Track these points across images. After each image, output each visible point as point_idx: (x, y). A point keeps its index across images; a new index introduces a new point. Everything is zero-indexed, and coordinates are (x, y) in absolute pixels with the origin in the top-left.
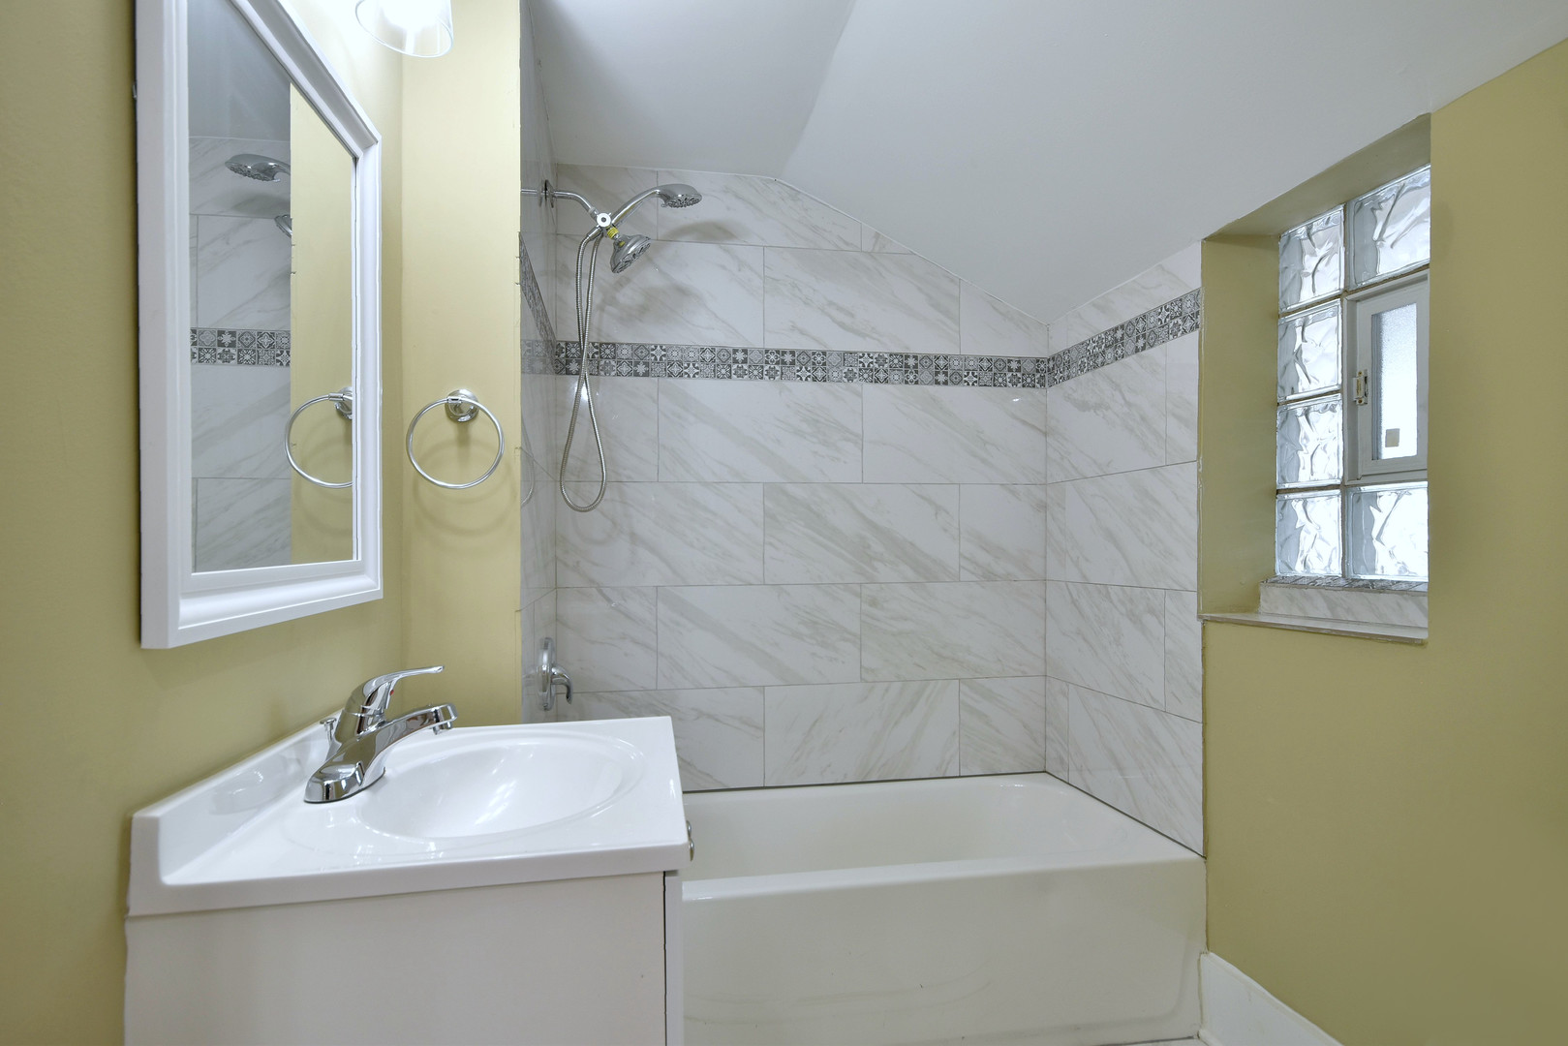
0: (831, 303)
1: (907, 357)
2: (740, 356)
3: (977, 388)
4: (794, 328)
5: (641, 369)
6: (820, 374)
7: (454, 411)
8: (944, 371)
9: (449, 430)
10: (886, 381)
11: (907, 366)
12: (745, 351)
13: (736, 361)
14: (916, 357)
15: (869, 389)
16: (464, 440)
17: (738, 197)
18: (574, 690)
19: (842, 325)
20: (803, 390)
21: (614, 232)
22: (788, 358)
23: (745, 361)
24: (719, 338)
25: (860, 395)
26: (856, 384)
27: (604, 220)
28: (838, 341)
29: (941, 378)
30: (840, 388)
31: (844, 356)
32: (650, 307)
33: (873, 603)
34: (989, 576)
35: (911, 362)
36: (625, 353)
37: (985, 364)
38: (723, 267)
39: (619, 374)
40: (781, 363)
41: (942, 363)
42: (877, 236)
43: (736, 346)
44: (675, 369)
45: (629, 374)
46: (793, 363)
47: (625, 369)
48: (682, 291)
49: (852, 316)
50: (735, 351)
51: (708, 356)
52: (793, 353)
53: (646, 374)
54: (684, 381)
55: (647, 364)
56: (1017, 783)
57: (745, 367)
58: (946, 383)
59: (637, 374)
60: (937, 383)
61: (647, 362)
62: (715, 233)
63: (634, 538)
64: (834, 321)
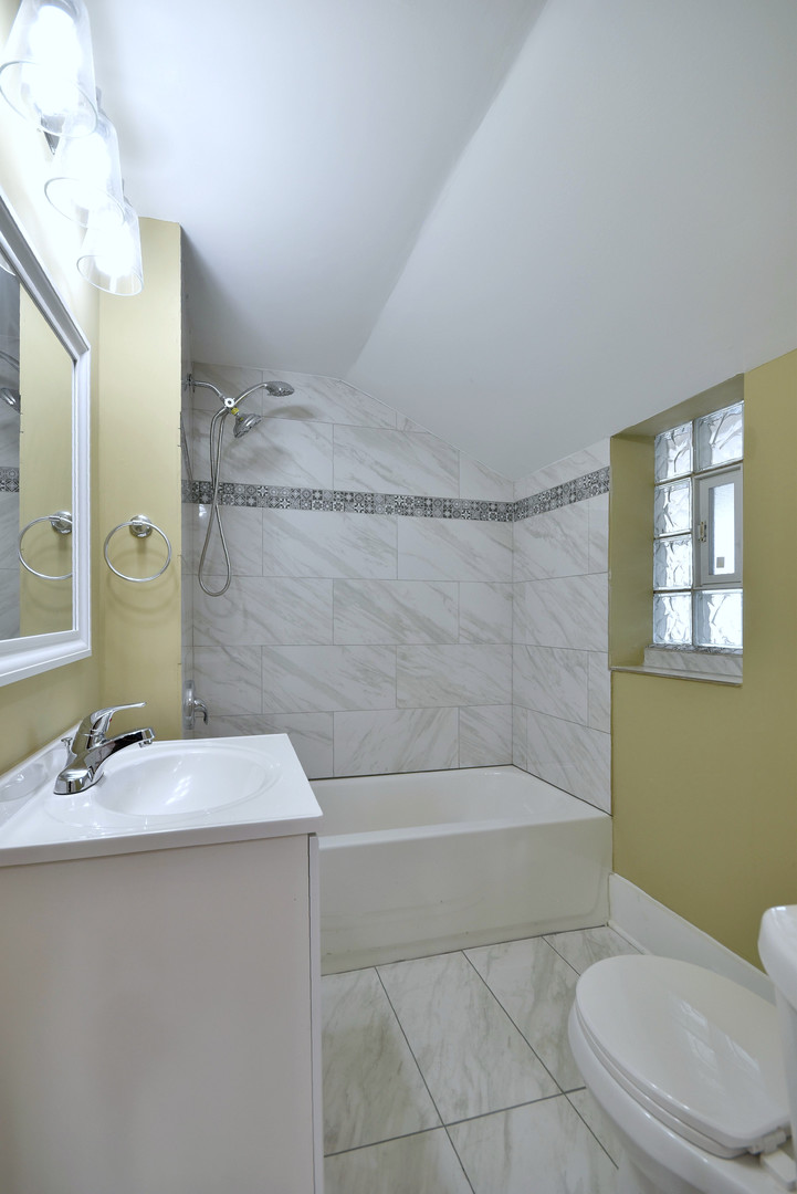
0: (377, 463)
1: (426, 499)
2: (317, 495)
3: (470, 521)
4: (353, 478)
5: (251, 501)
6: (370, 509)
7: (136, 530)
8: (449, 509)
9: (132, 542)
10: (412, 514)
11: (426, 505)
12: (321, 492)
13: (315, 498)
14: (431, 500)
15: (401, 518)
16: (142, 550)
17: (316, 390)
18: (209, 715)
19: (384, 477)
20: (358, 519)
21: (236, 411)
22: (349, 497)
23: (320, 498)
24: (304, 483)
25: (395, 522)
26: (393, 516)
27: (229, 402)
28: (382, 488)
29: (447, 514)
30: (383, 518)
31: (386, 497)
32: (259, 459)
33: (404, 657)
34: (477, 641)
35: (428, 503)
36: (240, 490)
37: (475, 506)
38: (306, 436)
39: (236, 504)
40: (345, 501)
41: (448, 504)
42: (407, 420)
43: (315, 488)
44: (274, 502)
45: (243, 504)
46: (352, 501)
47: (240, 501)
48: (279, 451)
49: (391, 472)
50: (314, 492)
51: (296, 494)
52: (352, 494)
53: (255, 505)
54: (280, 510)
55: (255, 498)
56: (496, 772)
57: (321, 502)
58: (450, 517)
59: (248, 505)
60: (445, 516)
61: (255, 497)
62: (301, 413)
63: (246, 613)
64: (378, 473)
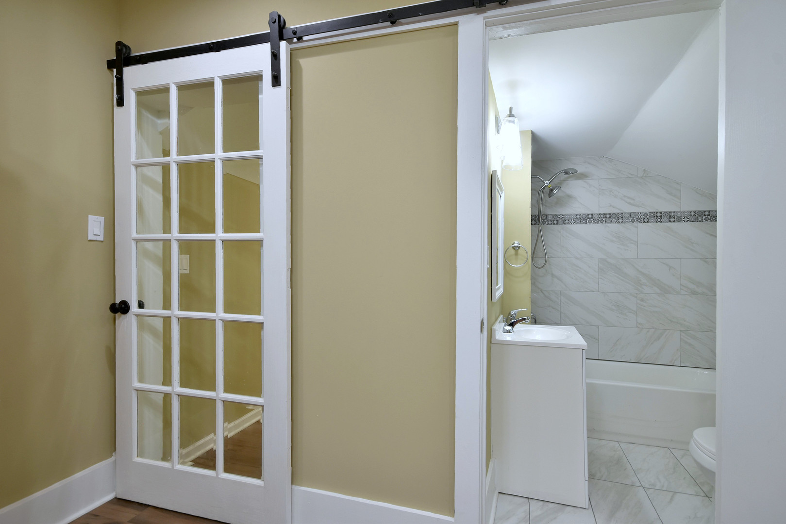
0: (625, 196)
1: (657, 213)
2: (590, 216)
3: (689, 223)
4: (610, 206)
5: (555, 222)
6: (621, 221)
8: (673, 217)
9: (513, 252)
10: (648, 222)
11: (657, 216)
12: (592, 215)
13: (588, 218)
14: (661, 213)
15: (641, 225)
16: (516, 254)
17: (589, 163)
18: (537, 321)
19: (630, 203)
20: (614, 227)
21: (549, 186)
22: (608, 216)
23: (592, 218)
24: (583, 211)
25: (637, 227)
26: (635, 224)
27: (546, 183)
28: (627, 209)
29: (672, 220)
30: (629, 226)
31: (630, 214)
32: (559, 202)
33: (642, 300)
34: (694, 293)
35: (659, 215)
36: (550, 217)
37: (692, 214)
38: (584, 187)
39: (548, 224)
40: (605, 218)
41: (672, 214)
42: (644, 171)
43: (589, 213)
44: (567, 222)
45: (551, 224)
46: (610, 217)
47: (550, 222)
48: (569, 197)
49: (634, 200)
50: (588, 215)
51: (578, 217)
52: (610, 214)
53: (557, 224)
54: (570, 225)
55: (557, 221)
57: (592, 220)
58: (674, 221)
59: (554, 224)
60: (670, 221)
61: (557, 220)
62: (583, 176)
63: (553, 275)
64: (627, 202)
